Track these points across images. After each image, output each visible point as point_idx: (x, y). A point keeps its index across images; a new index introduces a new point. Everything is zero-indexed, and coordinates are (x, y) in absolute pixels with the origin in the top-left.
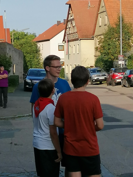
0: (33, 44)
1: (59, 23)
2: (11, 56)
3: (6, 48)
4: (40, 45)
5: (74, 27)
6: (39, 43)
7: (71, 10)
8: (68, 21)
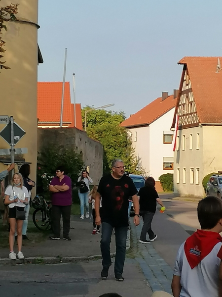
0: (119, 131)
1: (165, 95)
2: (83, 152)
3: (74, 137)
4: (132, 133)
5: (191, 104)
6: (130, 130)
7: (188, 74)
8: (181, 93)
